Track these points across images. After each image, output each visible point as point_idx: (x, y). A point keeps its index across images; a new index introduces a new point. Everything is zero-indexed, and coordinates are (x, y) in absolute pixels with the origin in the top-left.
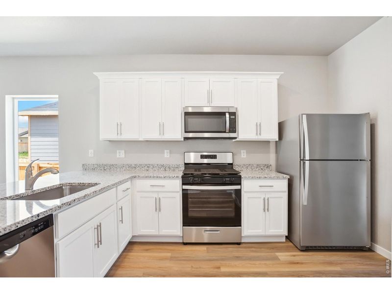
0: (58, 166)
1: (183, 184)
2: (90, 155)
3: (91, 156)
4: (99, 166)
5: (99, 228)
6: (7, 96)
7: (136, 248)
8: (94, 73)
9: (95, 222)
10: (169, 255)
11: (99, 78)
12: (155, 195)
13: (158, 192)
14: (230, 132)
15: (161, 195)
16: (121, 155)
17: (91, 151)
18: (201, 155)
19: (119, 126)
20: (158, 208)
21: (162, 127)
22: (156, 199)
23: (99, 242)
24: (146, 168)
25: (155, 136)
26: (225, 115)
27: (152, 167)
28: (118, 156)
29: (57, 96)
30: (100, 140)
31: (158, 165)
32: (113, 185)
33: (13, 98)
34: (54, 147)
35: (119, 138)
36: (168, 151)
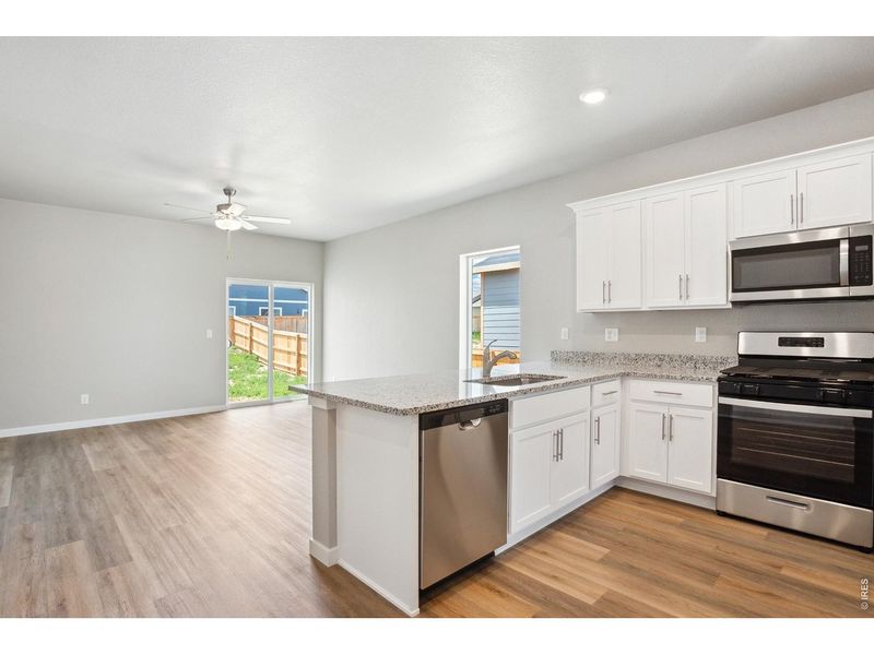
0: (518, 350)
1: (722, 394)
2: (563, 337)
3: (565, 339)
4: (576, 354)
5: (559, 434)
6: (461, 256)
7: (624, 496)
8: (568, 205)
9: (555, 427)
10: (681, 520)
11: (575, 210)
12: (664, 410)
13: (670, 404)
14: (852, 283)
15: (674, 412)
16: (611, 336)
17: (565, 330)
18: (780, 339)
19: (607, 286)
20: (668, 434)
21: (685, 282)
22: (664, 417)
23: (559, 455)
24: (657, 361)
25: (671, 301)
26: (839, 245)
27: (668, 359)
28: (606, 339)
29: (518, 247)
30: (578, 311)
31: (680, 356)
32: (586, 381)
33: (468, 257)
34: (515, 323)
35: (607, 307)
36: (705, 329)
